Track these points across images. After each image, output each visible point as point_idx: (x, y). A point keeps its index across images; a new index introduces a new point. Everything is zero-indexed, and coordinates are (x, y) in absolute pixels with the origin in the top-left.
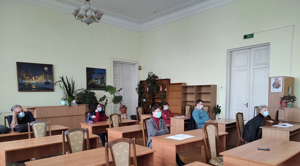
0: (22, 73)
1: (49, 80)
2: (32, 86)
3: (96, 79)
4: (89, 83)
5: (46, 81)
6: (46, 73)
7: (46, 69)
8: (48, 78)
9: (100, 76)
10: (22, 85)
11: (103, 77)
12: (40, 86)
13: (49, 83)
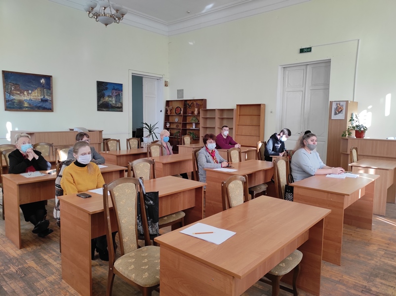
0: (10, 86)
1: (46, 97)
2: (24, 104)
3: (109, 96)
4: (101, 102)
5: (42, 97)
6: (42, 86)
7: (43, 81)
8: (45, 93)
9: (115, 93)
10: (10, 102)
11: (119, 94)
12: (35, 105)
13: (46, 101)
